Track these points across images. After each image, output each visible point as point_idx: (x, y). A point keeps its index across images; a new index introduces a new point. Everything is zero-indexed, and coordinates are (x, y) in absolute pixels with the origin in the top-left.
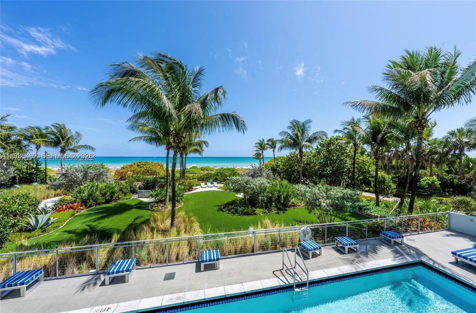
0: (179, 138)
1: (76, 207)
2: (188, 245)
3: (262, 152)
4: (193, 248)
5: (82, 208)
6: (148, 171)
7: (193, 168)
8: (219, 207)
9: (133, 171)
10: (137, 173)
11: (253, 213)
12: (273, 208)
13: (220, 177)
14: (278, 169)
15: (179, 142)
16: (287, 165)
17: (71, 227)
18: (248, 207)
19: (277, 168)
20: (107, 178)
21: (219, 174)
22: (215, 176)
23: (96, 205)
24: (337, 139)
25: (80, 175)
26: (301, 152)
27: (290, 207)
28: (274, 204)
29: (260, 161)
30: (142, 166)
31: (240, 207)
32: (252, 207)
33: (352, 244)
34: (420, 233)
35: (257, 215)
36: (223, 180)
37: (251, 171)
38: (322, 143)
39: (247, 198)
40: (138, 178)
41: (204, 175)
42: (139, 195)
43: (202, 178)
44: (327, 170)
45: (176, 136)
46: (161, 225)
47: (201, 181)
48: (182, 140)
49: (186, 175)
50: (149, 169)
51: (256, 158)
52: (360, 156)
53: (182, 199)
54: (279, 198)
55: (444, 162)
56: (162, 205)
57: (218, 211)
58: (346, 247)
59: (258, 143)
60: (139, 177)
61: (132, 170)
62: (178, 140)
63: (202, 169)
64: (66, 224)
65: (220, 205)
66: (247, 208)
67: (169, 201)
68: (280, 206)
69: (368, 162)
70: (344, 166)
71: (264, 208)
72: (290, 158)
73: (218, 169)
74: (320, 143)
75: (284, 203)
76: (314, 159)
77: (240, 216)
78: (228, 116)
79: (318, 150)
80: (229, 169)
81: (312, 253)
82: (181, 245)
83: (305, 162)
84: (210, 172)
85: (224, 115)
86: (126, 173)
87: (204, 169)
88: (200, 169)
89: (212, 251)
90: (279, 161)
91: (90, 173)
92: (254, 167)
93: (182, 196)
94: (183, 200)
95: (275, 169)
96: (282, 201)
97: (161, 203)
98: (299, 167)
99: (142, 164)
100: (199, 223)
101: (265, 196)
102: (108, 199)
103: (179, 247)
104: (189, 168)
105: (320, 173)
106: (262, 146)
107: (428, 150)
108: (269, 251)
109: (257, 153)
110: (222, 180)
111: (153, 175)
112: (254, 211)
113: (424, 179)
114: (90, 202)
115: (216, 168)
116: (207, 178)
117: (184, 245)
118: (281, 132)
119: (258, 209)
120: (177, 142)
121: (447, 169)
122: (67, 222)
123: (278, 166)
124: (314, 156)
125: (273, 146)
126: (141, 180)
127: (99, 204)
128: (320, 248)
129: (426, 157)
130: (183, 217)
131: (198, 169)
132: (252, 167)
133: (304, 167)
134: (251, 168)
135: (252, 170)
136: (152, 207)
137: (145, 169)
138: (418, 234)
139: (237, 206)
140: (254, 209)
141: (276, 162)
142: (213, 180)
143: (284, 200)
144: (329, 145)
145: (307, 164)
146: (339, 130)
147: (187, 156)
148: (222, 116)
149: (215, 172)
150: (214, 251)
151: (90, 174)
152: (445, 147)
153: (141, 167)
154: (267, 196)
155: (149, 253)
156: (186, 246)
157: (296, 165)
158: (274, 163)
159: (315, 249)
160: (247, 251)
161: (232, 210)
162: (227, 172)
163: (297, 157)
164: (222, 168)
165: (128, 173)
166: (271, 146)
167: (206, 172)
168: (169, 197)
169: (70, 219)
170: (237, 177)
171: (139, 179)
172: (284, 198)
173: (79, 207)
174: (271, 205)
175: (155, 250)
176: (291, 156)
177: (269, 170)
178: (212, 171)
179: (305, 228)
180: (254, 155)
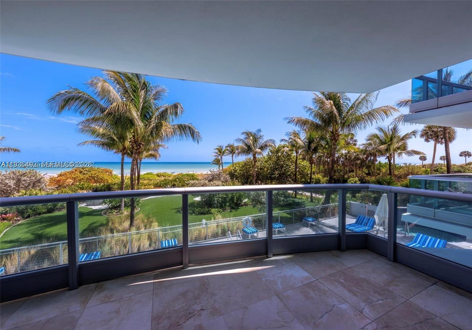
0: (138, 145)
1: (12, 218)
2: (148, 239)
3: (221, 158)
4: (153, 241)
5: (19, 218)
6: (93, 178)
7: (147, 174)
8: (177, 210)
9: (75, 178)
10: (80, 180)
11: (209, 213)
12: (227, 208)
13: (178, 182)
14: (235, 174)
15: (138, 148)
16: (244, 170)
17: (11, 237)
18: (205, 207)
19: (235, 172)
20: (46, 186)
21: (177, 180)
22: (173, 182)
23: (35, 215)
24: (284, 147)
25: (12, 183)
26: (255, 157)
27: (242, 206)
28: (228, 204)
29: (219, 166)
30: (85, 172)
31: (197, 208)
32: (208, 208)
33: (280, 227)
34: (331, 218)
35: (213, 214)
36: (182, 185)
37: (209, 176)
38: (272, 149)
39: (203, 200)
40: (81, 187)
41: (161, 181)
42: (88, 203)
43: (159, 184)
44: (276, 173)
45: (135, 143)
46: (119, 227)
47: (158, 187)
48: (140, 147)
49: (140, 181)
50: (95, 176)
51: (215, 164)
52: (301, 162)
53: (138, 204)
54: (232, 198)
55: (363, 166)
56: (116, 211)
57: (176, 213)
58: (276, 229)
59: (217, 149)
60: (82, 184)
61: (73, 178)
62: (137, 147)
63: (158, 176)
64: (3, 235)
65: (177, 208)
66: (203, 209)
67: (125, 207)
68: (233, 205)
69: (307, 167)
70: (288, 170)
71: (219, 208)
72: (246, 163)
73: (176, 175)
74: (271, 150)
75: (237, 202)
76: (266, 164)
77: (197, 216)
78: (185, 126)
79: (269, 156)
80: (188, 175)
81: (251, 236)
82: (142, 239)
83: (259, 167)
84: (167, 178)
85: (181, 125)
86: (65, 181)
87: (161, 176)
88: (155, 175)
89: (170, 241)
90: (237, 167)
91: (24, 180)
92: (213, 171)
93: (138, 202)
94: (140, 205)
95: (233, 174)
96: (235, 201)
97: (115, 209)
98: (253, 171)
99: (86, 170)
100: (158, 222)
101: (220, 197)
102: (51, 208)
103: (140, 241)
104: (143, 174)
105: (270, 177)
106: (220, 151)
107: (353, 157)
108: (218, 238)
109: (216, 159)
110: (180, 185)
111: (100, 182)
112: (210, 210)
113: (350, 180)
114: (27, 212)
115: (174, 174)
116: (165, 184)
117: (145, 239)
118: (236, 139)
119: (213, 209)
120: (136, 148)
121: (367, 172)
122: (3, 233)
123: (235, 171)
124: (266, 162)
125: (232, 152)
126: (86, 188)
127: (40, 214)
128: (257, 231)
129: (352, 163)
130: (142, 219)
131: (153, 175)
132: (211, 171)
133: (258, 171)
134: (209, 173)
135: (210, 174)
136: (106, 213)
137: (89, 176)
138: (330, 218)
139: (194, 208)
140: (210, 209)
141: (234, 167)
142: (170, 186)
143: (237, 200)
144: (278, 151)
145: (261, 169)
146: (285, 140)
147: (142, 161)
148: (179, 127)
149: (173, 178)
150: (173, 240)
151: (23, 182)
152: (364, 154)
153: (84, 174)
154: (222, 198)
155: (111, 248)
156: (147, 240)
157: (252, 170)
158: (232, 168)
159: (253, 232)
160: (200, 239)
161: (190, 211)
162: (186, 178)
163: (252, 162)
164: (181, 174)
165: (68, 181)
166: (230, 152)
167: (163, 178)
168: (125, 203)
169: (6, 230)
170: (195, 181)
171: (83, 187)
172: (236, 198)
173: (15, 218)
174: (225, 205)
175: (117, 245)
176: (247, 161)
177: (227, 174)
178: (169, 177)
179: (247, 217)
180: (213, 161)
